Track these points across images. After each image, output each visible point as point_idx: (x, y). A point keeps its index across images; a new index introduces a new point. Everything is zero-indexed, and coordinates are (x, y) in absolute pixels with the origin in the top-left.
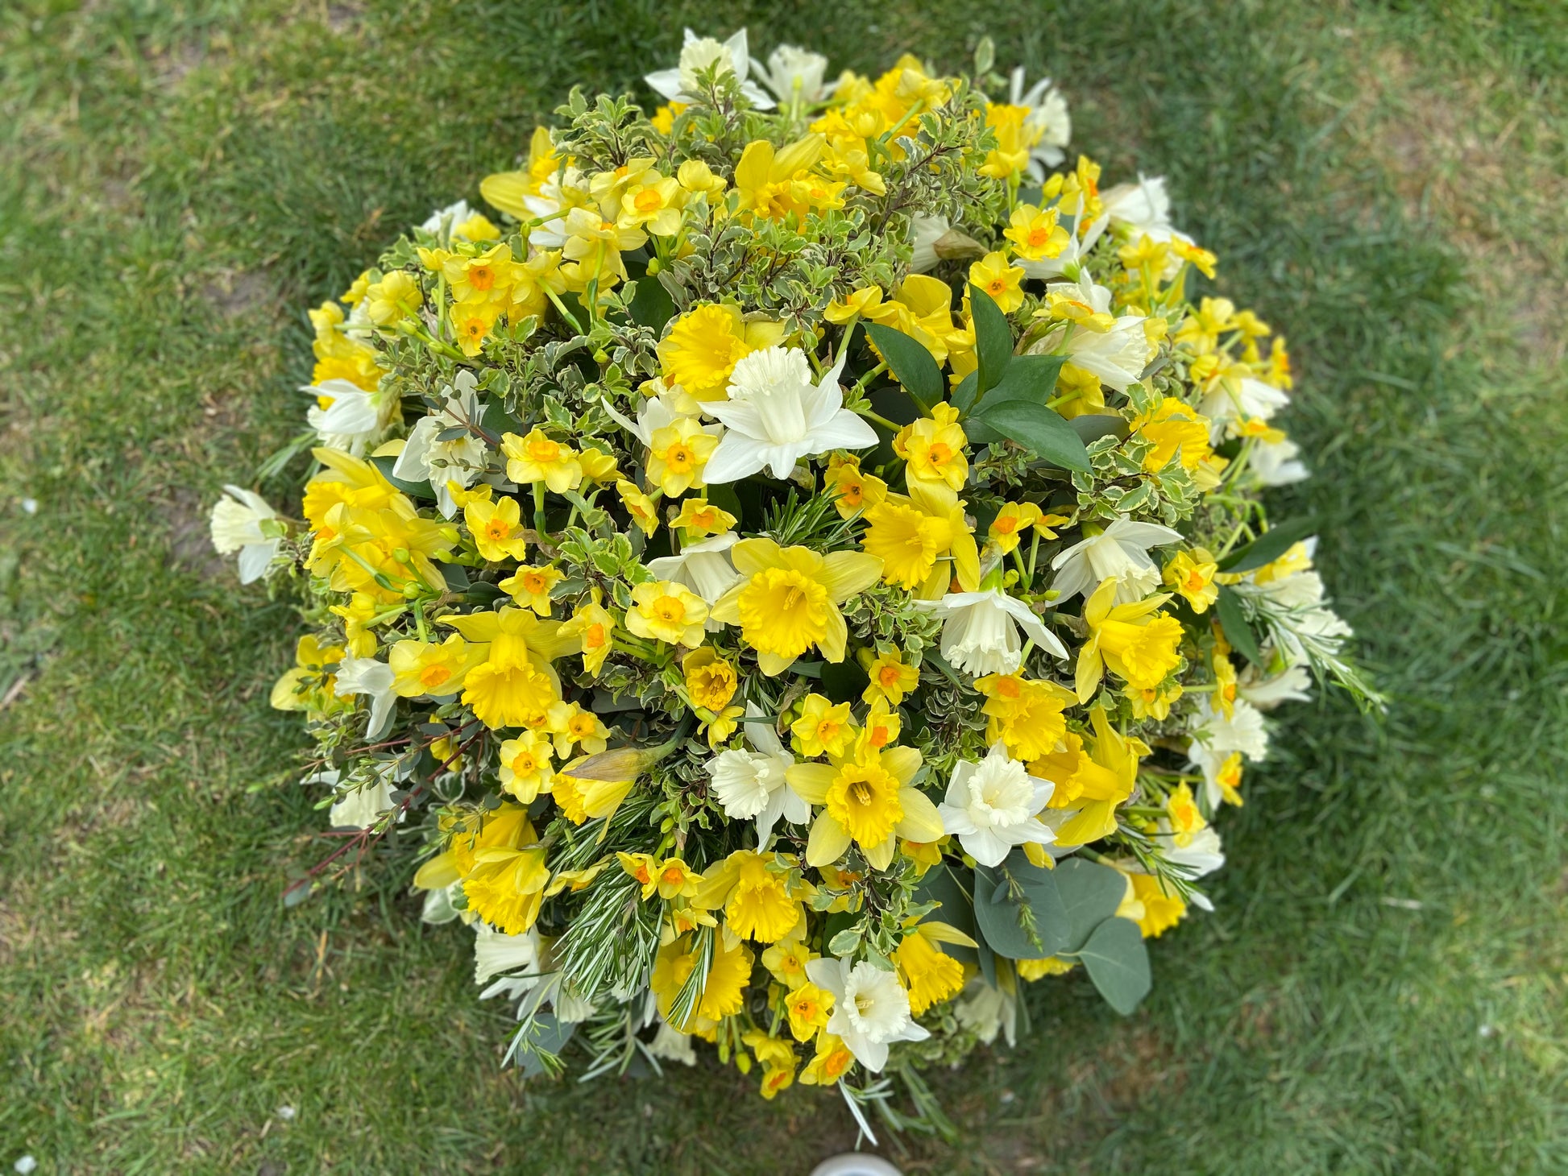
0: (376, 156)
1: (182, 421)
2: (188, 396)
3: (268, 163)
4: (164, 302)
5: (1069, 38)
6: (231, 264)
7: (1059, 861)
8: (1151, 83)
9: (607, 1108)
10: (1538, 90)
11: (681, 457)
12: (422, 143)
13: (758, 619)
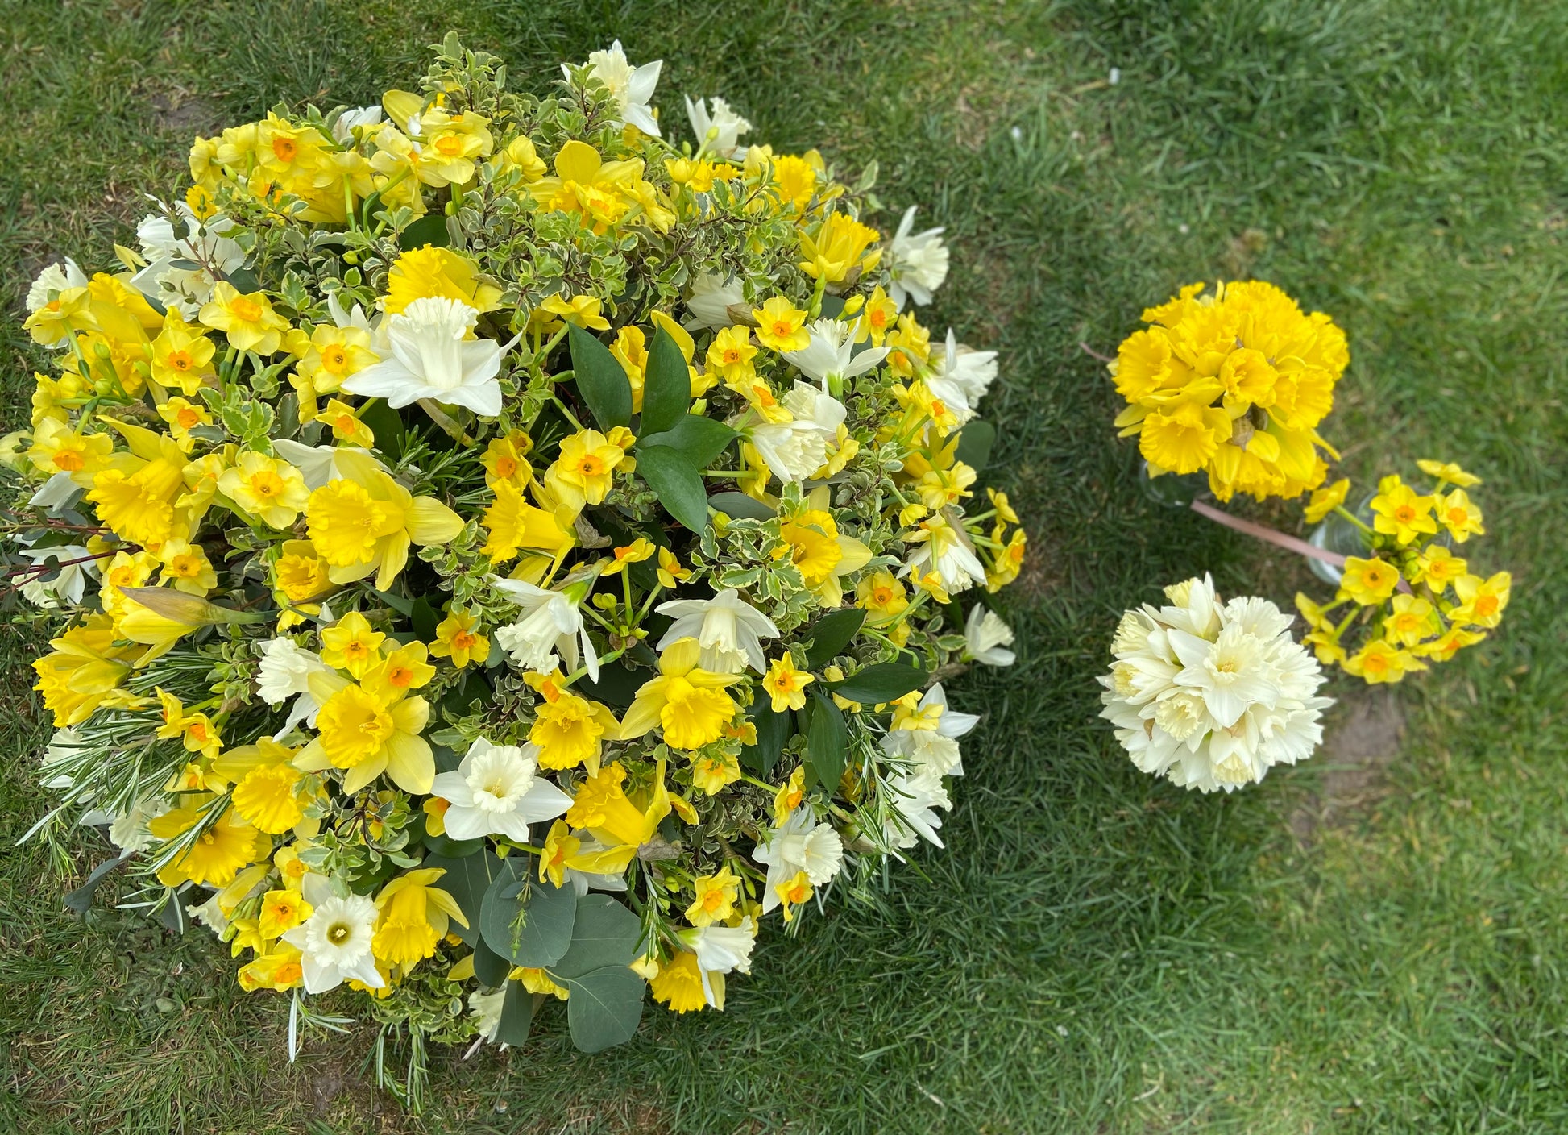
0: (348, 46)
1: (82, 197)
2: (96, 177)
3: (258, 15)
4: (114, 91)
5: (985, 203)
6: (188, 84)
7: (591, 891)
8: (1041, 273)
9: (144, 950)
10: (1397, 425)
11: (339, 359)
12: (390, 51)
13: (325, 521)
